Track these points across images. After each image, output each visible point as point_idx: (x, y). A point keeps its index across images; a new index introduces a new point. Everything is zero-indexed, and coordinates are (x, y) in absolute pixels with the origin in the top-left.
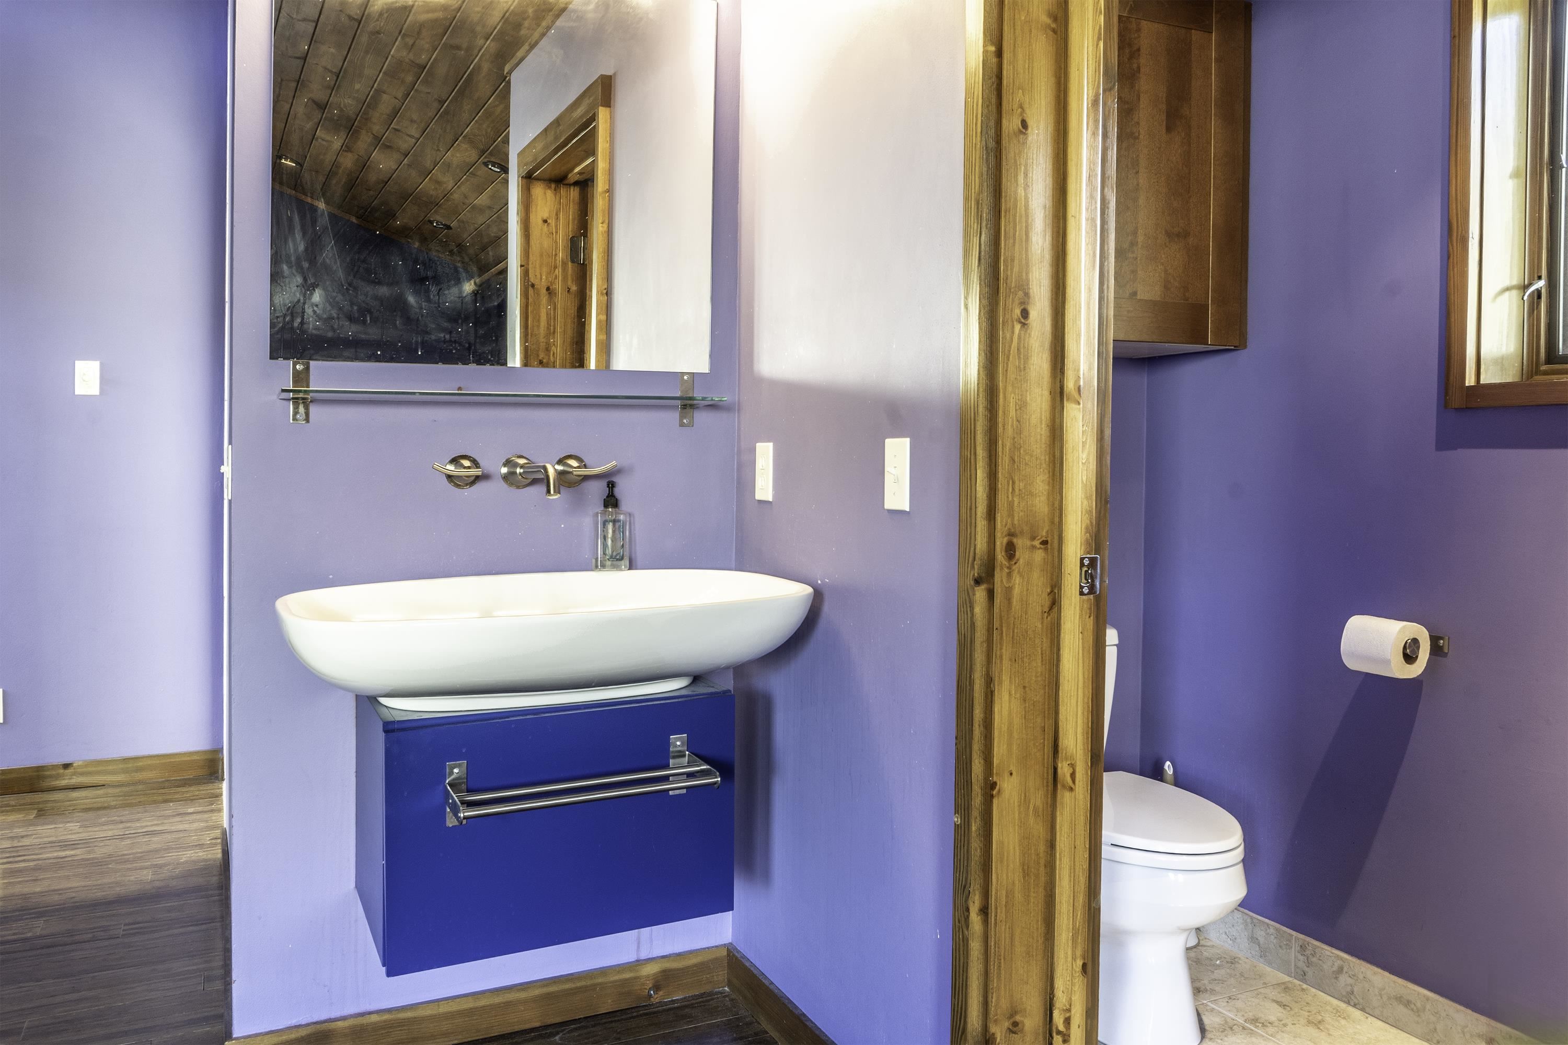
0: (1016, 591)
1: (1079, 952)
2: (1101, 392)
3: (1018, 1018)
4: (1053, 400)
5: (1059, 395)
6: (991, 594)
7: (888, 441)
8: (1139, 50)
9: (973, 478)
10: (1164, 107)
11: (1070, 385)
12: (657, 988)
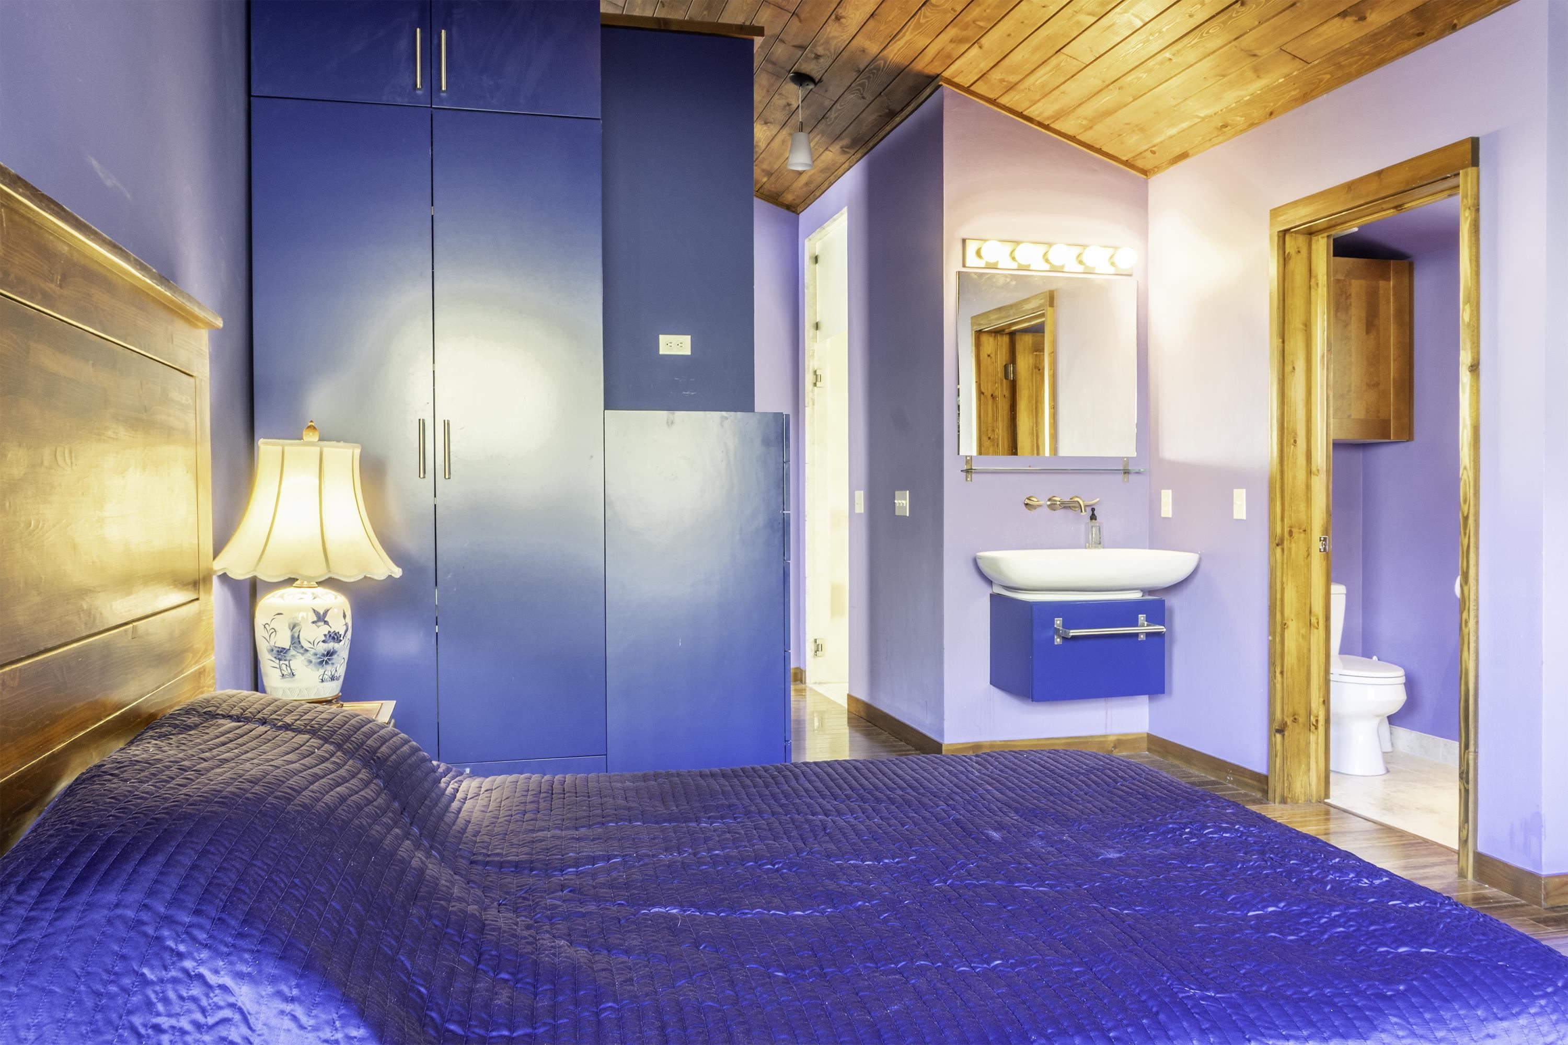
0: (1293, 550)
1: (1321, 695)
2: (1328, 471)
3: (1296, 717)
4: (1307, 475)
5: (1309, 472)
6: (1283, 550)
7: (1235, 490)
8: (1350, 295)
9: (1275, 505)
10: (1364, 321)
11: (1314, 469)
12: (1115, 747)
